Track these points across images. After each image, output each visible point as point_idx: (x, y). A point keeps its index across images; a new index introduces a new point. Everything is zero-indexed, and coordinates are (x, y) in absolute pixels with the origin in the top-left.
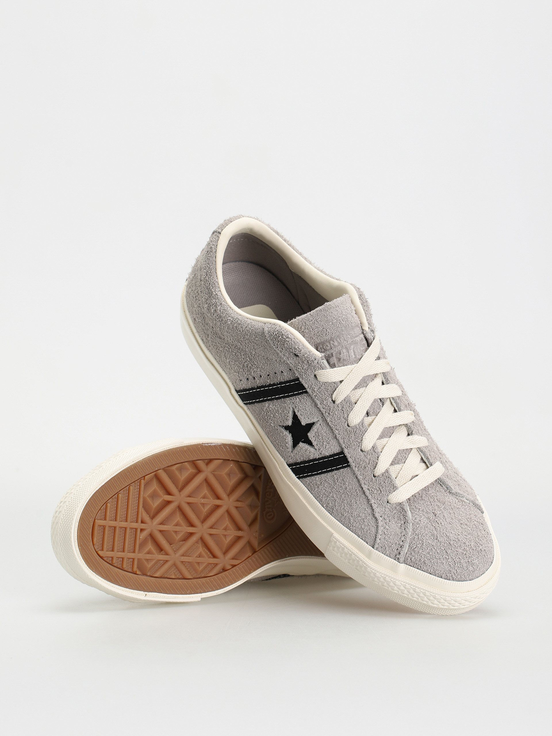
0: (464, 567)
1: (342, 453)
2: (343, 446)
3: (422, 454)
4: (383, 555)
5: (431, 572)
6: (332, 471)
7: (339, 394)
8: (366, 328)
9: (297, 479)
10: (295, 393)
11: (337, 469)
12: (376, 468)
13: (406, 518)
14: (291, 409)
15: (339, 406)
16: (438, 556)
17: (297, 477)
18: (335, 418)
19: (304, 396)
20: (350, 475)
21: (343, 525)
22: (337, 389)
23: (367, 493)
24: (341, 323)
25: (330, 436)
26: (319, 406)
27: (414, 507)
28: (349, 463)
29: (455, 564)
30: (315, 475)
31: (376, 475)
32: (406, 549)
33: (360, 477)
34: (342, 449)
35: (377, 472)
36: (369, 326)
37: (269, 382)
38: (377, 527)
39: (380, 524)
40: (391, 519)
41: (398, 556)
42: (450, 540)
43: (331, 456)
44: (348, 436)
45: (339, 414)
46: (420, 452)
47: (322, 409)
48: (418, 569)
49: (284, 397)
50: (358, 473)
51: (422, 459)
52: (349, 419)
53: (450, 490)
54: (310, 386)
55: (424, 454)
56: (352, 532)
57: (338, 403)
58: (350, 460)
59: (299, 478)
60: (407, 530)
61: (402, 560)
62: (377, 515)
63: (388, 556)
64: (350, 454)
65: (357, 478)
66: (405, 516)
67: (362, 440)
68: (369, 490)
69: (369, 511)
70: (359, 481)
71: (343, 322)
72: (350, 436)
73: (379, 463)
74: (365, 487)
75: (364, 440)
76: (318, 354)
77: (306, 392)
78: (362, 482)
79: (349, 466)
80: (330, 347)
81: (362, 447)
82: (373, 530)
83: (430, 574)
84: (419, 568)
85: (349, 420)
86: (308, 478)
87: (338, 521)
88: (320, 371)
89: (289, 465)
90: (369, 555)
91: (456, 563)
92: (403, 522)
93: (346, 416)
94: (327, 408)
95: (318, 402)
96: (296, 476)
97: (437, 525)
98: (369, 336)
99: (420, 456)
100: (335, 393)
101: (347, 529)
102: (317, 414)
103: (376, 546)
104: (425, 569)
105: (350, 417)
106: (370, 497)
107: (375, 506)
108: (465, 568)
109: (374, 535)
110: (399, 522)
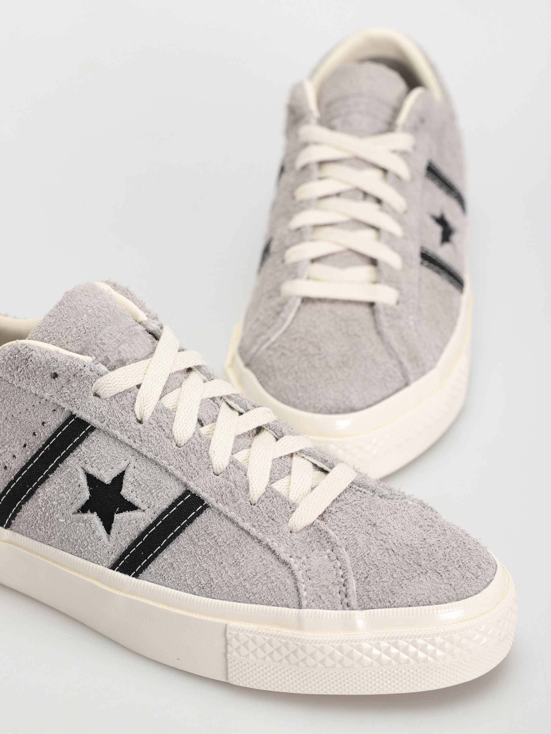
0: (457, 575)
1: (187, 492)
2: (185, 479)
3: (311, 459)
4: (322, 611)
5: (409, 603)
6: (183, 528)
7: (144, 403)
8: (143, 317)
9: (134, 579)
10: (76, 440)
11: (191, 521)
12: (251, 489)
13: (332, 540)
14: (80, 471)
15: (152, 421)
16: (408, 575)
17: (133, 576)
18: (153, 443)
19: (93, 436)
20: (215, 519)
21: (238, 602)
22: (137, 398)
23: (254, 531)
24: (101, 310)
25: (159, 475)
26: (120, 436)
27: (336, 526)
28: (204, 503)
29: (441, 576)
30: (160, 551)
31: (255, 499)
32: (353, 586)
33: (232, 514)
34: (185, 485)
35: (254, 495)
36: (146, 314)
37: (29, 454)
38: (292, 573)
39: (295, 567)
40: (308, 553)
41: (346, 600)
42: (416, 549)
43: (171, 507)
44: (185, 459)
45: (156, 434)
46: (307, 457)
47: (127, 441)
48: (386, 608)
49: (61, 461)
50: (226, 509)
51: (315, 465)
52: (176, 435)
53: (379, 493)
54: (93, 413)
55: (315, 457)
56: (256, 604)
57: (148, 419)
58: (204, 495)
59: (136, 576)
60: (341, 557)
61: (354, 603)
62: (285, 557)
63: (330, 608)
64: (200, 486)
65: (227, 517)
66: (329, 540)
67: (209, 457)
68: (255, 527)
69: (269, 557)
70: (232, 521)
71: (103, 309)
72: (189, 459)
73: (251, 482)
74: (247, 525)
75: (211, 456)
76: (87, 359)
77: (93, 429)
78: (239, 520)
79: (207, 506)
80: (99, 349)
81: (215, 468)
82: (289, 582)
83: (410, 606)
84: (388, 604)
85: (176, 437)
86: (150, 565)
87: (226, 600)
88: (99, 380)
89: (113, 568)
90: (300, 625)
91: (442, 574)
92: (329, 551)
93: (167, 431)
94: (134, 435)
95: (117, 433)
96: (130, 575)
97: (385, 537)
98: (153, 326)
99: (310, 463)
100: (136, 404)
101: (246, 605)
102: (123, 452)
103: (305, 603)
104: (398, 603)
105: (175, 431)
106: (260, 536)
107: (275, 545)
108: (459, 576)
109: (294, 589)
110: (323, 553)
